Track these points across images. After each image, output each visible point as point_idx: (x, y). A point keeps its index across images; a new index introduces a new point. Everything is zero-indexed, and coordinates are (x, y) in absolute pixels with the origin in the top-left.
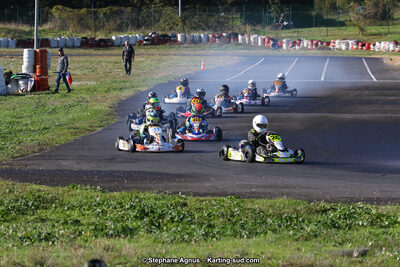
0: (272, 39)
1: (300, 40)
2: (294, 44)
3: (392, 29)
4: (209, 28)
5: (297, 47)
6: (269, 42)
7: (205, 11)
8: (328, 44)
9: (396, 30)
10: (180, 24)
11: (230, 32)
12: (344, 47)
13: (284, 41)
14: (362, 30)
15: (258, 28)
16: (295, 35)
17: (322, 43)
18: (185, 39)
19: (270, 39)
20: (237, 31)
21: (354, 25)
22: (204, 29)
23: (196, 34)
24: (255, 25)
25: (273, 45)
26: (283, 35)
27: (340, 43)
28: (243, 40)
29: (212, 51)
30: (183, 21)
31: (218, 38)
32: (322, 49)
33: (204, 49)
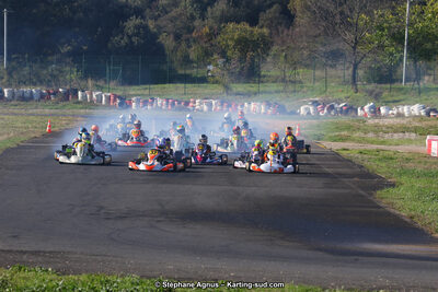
0: (119, 97)
1: (153, 99)
2: (145, 103)
3: (262, 87)
4: (41, 82)
5: (149, 107)
6: (115, 100)
7: (35, 62)
8: (187, 103)
9: (267, 89)
10: (6, 77)
11: (68, 87)
12: (205, 108)
13: (134, 99)
14: (227, 88)
15: (101, 83)
16: (147, 92)
17: (179, 103)
18: (13, 95)
19: (116, 97)
20: (76, 86)
21: (217, 82)
22: (35, 84)
23: (26, 89)
24: (96, 80)
25: (120, 104)
26: (132, 93)
27: (201, 104)
28: (84, 97)
29: (47, 111)
30: (10, 74)
31: (54, 94)
32: (180, 109)
33: (36, 108)
